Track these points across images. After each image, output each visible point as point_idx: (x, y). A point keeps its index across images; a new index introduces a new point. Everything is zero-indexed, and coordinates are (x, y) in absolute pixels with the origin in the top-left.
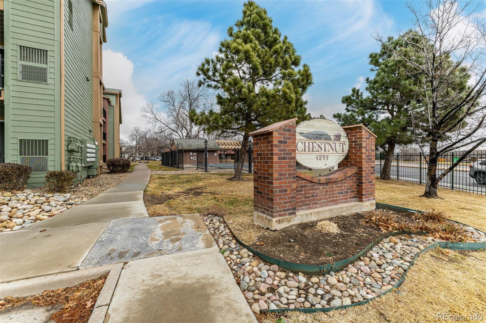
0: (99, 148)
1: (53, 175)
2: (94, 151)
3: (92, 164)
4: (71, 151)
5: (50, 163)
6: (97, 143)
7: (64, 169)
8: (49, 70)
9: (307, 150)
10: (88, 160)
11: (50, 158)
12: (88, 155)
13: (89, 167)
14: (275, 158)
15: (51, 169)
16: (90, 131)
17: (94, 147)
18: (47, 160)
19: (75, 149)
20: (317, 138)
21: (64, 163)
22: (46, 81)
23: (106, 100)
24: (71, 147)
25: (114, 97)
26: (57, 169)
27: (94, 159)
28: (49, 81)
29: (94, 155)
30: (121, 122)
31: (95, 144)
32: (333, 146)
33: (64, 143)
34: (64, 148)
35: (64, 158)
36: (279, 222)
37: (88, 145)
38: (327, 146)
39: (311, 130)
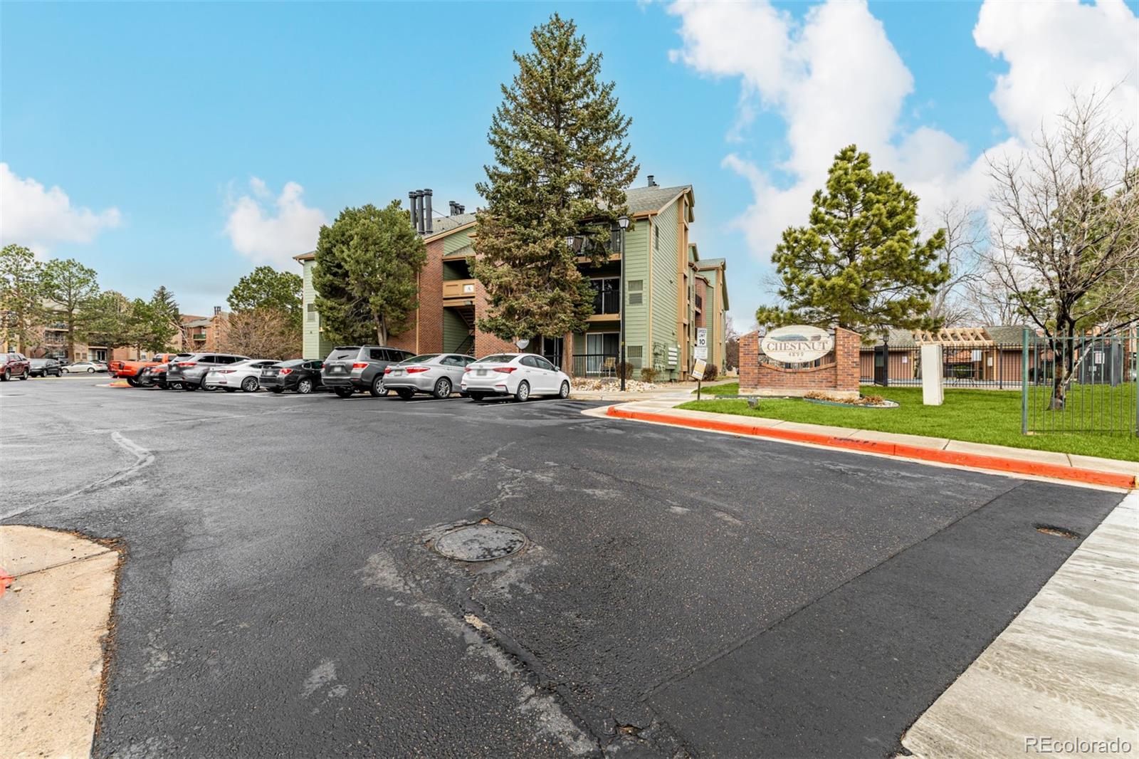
0: (682, 351)
1: (645, 371)
2: (676, 354)
3: (673, 368)
4: (656, 354)
5: (643, 363)
6: (679, 346)
7: (651, 367)
8: (644, 294)
9: (779, 348)
10: (670, 363)
11: (643, 359)
12: (670, 358)
13: (672, 371)
14: (741, 354)
15: (644, 367)
16: (673, 334)
17: (676, 350)
18: (641, 361)
19: (659, 352)
20: (790, 340)
21: (651, 364)
22: (641, 302)
23: (702, 282)
24: (656, 351)
25: (714, 272)
26: (647, 367)
27: (676, 363)
28: (644, 302)
29: (676, 359)
30: (726, 308)
31: (677, 347)
32: (811, 346)
33: (651, 347)
34: (651, 352)
35: (651, 359)
36: (744, 391)
37: (670, 349)
38: (802, 346)
39: (784, 335)
